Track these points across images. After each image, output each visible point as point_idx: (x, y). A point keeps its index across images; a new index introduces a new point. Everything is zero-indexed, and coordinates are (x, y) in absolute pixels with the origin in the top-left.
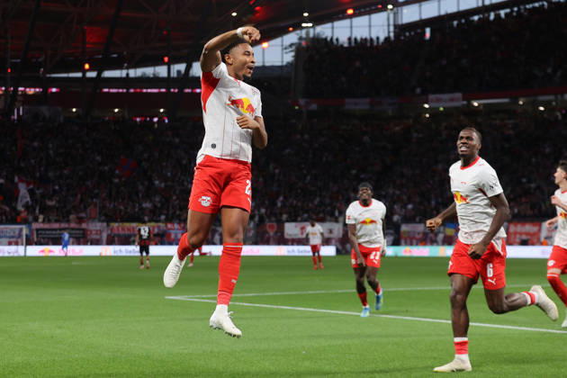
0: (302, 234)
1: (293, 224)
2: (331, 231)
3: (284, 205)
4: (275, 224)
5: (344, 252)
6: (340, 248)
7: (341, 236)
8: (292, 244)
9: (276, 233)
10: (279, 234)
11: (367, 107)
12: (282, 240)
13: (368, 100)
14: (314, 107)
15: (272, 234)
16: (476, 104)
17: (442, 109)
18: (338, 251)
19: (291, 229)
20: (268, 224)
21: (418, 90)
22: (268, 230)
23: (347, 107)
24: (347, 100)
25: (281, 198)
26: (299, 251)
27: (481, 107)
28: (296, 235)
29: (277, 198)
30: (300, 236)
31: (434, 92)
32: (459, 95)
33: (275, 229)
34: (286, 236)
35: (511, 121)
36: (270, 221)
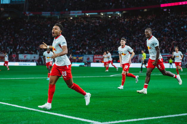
0: (25, 58)
1: (22, 55)
2: (35, 57)
3: (19, 48)
4: (16, 55)
5: (39, 64)
6: (38, 63)
7: (38, 59)
8: (21, 62)
9: (16, 58)
10: (17, 58)
11: (50, 15)
12: (18, 60)
13: (50, 12)
14: (31, 14)
15: (14, 58)
16: (88, 15)
17: (76, 16)
18: (37, 64)
19: (21, 56)
20: (13, 55)
21: (67, 10)
22: (13, 57)
23: (43, 15)
24: (43, 13)
25: (18, 46)
26: (23, 64)
27: (89, 16)
28: (23, 58)
29: (17, 46)
30: (24, 59)
31: (73, 10)
32: (81, 11)
33: (16, 56)
34: (19, 59)
35: (98, 21)
36: (14, 54)
